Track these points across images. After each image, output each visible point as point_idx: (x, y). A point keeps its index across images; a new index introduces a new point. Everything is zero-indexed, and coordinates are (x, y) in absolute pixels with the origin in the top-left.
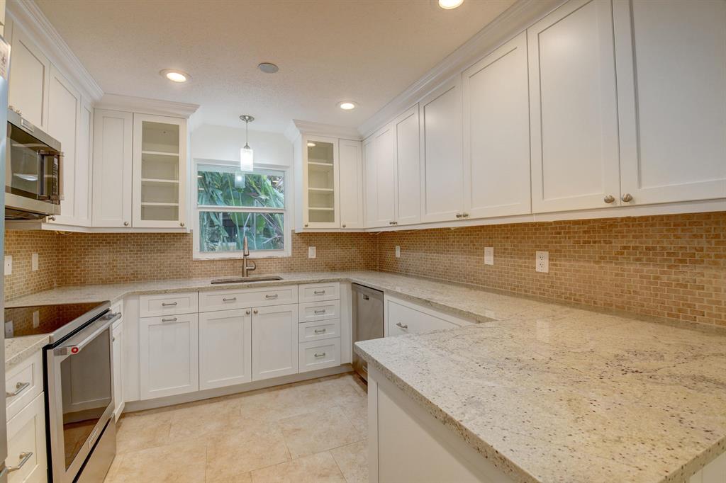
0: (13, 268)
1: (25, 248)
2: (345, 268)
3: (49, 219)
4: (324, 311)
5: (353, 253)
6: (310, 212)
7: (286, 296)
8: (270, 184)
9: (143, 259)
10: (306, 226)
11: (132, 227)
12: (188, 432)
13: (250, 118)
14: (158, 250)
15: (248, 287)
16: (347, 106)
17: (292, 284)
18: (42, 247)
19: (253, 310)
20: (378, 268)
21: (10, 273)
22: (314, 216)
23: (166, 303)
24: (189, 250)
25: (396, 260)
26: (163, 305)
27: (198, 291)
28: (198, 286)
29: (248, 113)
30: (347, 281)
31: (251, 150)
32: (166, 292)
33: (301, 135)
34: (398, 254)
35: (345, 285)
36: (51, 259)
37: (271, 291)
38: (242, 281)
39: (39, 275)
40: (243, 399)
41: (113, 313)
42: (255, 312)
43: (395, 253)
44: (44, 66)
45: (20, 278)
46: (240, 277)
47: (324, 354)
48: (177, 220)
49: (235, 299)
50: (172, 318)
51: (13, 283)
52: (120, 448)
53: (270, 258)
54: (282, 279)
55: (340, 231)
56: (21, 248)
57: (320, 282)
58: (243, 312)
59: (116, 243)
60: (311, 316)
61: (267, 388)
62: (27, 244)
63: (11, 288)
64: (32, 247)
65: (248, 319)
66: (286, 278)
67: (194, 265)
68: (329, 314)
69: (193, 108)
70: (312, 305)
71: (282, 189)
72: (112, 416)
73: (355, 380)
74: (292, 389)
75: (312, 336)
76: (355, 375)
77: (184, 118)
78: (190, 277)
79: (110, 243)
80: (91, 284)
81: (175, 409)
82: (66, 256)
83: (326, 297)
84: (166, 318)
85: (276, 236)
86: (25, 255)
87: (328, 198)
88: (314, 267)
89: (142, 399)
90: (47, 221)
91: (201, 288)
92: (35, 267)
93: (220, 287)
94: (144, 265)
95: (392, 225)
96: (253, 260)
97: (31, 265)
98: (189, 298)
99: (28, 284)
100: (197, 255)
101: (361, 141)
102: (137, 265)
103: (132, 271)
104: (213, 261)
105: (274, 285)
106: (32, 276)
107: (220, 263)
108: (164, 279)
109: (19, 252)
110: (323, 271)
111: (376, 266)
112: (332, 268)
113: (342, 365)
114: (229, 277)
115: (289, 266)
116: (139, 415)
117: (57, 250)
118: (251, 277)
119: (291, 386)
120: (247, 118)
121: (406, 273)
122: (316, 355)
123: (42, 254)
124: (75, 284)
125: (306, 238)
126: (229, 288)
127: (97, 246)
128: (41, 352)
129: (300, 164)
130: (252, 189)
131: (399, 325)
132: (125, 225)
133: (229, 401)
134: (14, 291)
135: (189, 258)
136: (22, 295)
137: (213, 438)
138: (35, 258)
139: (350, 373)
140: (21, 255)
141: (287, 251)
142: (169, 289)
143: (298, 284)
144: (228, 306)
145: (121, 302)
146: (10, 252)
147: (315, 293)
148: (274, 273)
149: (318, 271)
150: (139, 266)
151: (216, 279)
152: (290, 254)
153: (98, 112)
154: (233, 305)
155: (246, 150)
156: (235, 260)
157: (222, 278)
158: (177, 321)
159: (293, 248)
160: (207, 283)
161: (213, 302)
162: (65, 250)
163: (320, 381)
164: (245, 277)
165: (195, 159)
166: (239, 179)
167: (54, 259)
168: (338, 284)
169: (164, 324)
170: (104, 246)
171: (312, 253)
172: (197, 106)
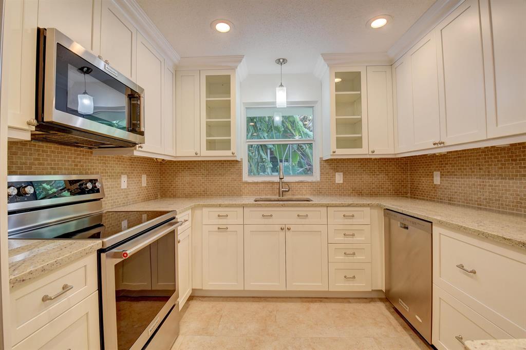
0: (128, 184)
1: (137, 170)
2: (373, 194)
3: (139, 147)
4: (353, 235)
5: (381, 179)
6: (338, 139)
7: (316, 216)
8: (302, 125)
9: (210, 181)
10: (335, 152)
11: (200, 156)
12: (233, 328)
13: (284, 60)
14: (220, 174)
15: (283, 206)
16: (379, 23)
17: (322, 206)
18: (149, 171)
19: (287, 226)
20: (409, 195)
21: (126, 187)
22: (341, 143)
23: (220, 215)
24: (240, 174)
25: (435, 187)
26: (219, 216)
27: (243, 206)
28: (244, 202)
29: (282, 56)
30: (378, 206)
31: (285, 88)
32: (220, 206)
33: (329, 68)
34: (437, 180)
35: (376, 210)
36: (156, 179)
37: (302, 211)
38: (278, 201)
39: (147, 189)
40: (279, 304)
41: (179, 220)
42: (288, 228)
43: (433, 180)
44: (132, 33)
45: (133, 191)
46: (277, 197)
47: (354, 277)
48: (230, 149)
49: (271, 216)
50: (224, 227)
51: (128, 194)
52: (183, 330)
53: (302, 182)
54: (311, 201)
55: (368, 157)
56: (134, 170)
57: (349, 206)
58: (278, 228)
59: (194, 168)
60: (340, 238)
61: (300, 298)
62: (138, 168)
63: (127, 197)
64: (142, 170)
65: (282, 233)
66: (316, 200)
67: (243, 186)
68: (358, 238)
69: (239, 59)
70: (341, 227)
71: (311, 129)
72: (177, 303)
73: (388, 309)
74: (322, 304)
75: (341, 257)
76: (388, 303)
77: (234, 69)
78: (241, 195)
79: (190, 168)
80: (179, 197)
81: (227, 301)
82: (165, 177)
83: (354, 221)
84: (221, 227)
85: (307, 167)
86: (137, 175)
87: (356, 125)
88: (340, 191)
89: (204, 289)
90: (137, 148)
91: (245, 204)
92: (144, 184)
93: (260, 204)
94: (210, 185)
95: (436, 146)
96: (287, 183)
97: (141, 183)
98: (236, 211)
99: (139, 195)
100: (246, 178)
101: (391, 65)
102: (206, 185)
103: (203, 189)
104: (257, 183)
105: (304, 206)
106: (142, 190)
107: (262, 185)
108: (224, 195)
109: (132, 173)
110: (349, 195)
111: (406, 193)
112: (360, 194)
113: (373, 291)
114: (269, 197)
115: (318, 190)
116: (202, 301)
117: (160, 173)
118: (285, 198)
119: (321, 301)
120: (281, 60)
121: (450, 201)
122: (345, 277)
123: (149, 175)
124: (170, 197)
125: (334, 164)
126: (266, 206)
127: (182, 171)
128: (95, 255)
129: (328, 97)
130: (289, 131)
131: (461, 267)
132: (196, 154)
133: (267, 303)
134: (128, 200)
135: (240, 180)
136: (135, 202)
137: (251, 341)
138: (144, 178)
139: (381, 300)
140: (134, 175)
141: (316, 176)
142: (222, 203)
143: (327, 206)
144: (266, 221)
145: (190, 211)
146: (126, 173)
147: (344, 216)
148: (304, 195)
149: (345, 195)
150: (208, 186)
151: (258, 197)
152: (319, 179)
153: (178, 73)
154: (270, 221)
155: (281, 88)
156: (273, 183)
157: (264, 197)
158: (228, 230)
159: (322, 173)
160: (250, 200)
161: (254, 216)
162: (165, 173)
163: (349, 302)
164: (281, 197)
165: (243, 103)
166: (278, 119)
167: (158, 179)
168: (369, 209)
169: (219, 231)
170: (187, 171)
171: (339, 178)
172: (242, 57)
